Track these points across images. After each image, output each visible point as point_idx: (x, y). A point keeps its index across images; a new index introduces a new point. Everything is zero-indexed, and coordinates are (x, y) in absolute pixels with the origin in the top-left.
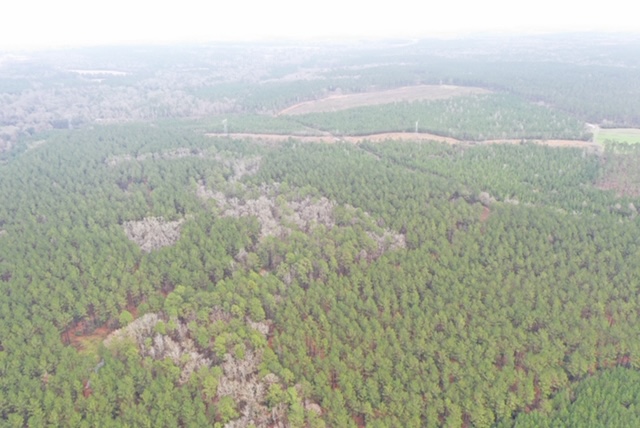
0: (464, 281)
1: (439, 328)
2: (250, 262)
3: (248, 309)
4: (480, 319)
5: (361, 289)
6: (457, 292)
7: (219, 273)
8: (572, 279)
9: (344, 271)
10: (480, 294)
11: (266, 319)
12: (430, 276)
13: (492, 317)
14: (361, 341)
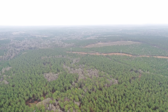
0: (134, 94)
1: (127, 107)
2: (76, 86)
3: (74, 98)
4: (139, 105)
5: (105, 95)
6: (132, 97)
7: (67, 88)
8: (166, 95)
9: (101, 89)
10: (139, 98)
11: (79, 101)
12: (125, 92)
13: (142, 105)
14: (105, 109)
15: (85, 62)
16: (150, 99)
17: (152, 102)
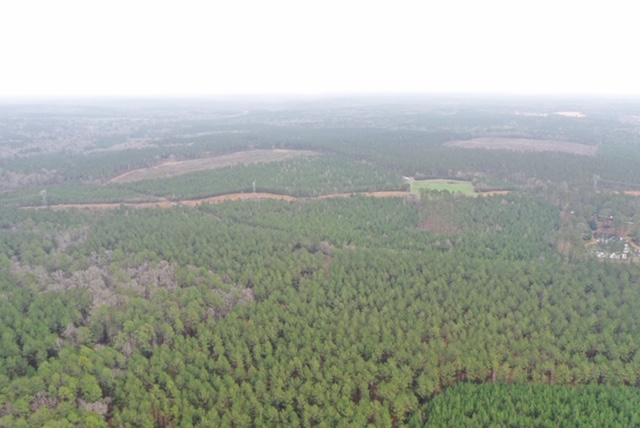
0: (314, 324)
1: (295, 374)
2: (80, 339)
3: (80, 389)
4: (333, 359)
5: (211, 349)
6: (309, 336)
7: (41, 355)
8: (410, 309)
9: (191, 332)
10: (330, 334)
11: (103, 397)
12: (281, 325)
13: (344, 356)
14: (215, 402)
15: (113, 240)
16: (365, 332)
17: (372, 339)
